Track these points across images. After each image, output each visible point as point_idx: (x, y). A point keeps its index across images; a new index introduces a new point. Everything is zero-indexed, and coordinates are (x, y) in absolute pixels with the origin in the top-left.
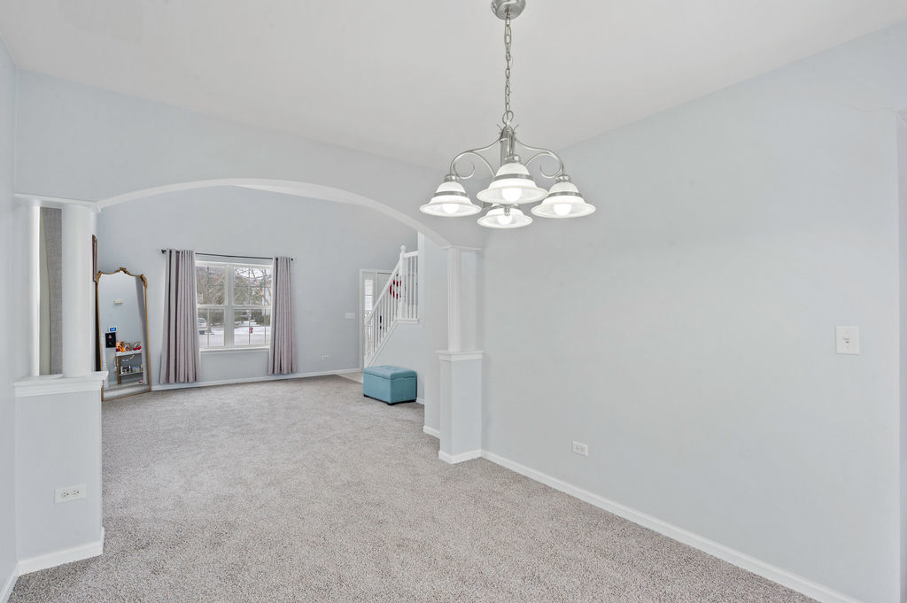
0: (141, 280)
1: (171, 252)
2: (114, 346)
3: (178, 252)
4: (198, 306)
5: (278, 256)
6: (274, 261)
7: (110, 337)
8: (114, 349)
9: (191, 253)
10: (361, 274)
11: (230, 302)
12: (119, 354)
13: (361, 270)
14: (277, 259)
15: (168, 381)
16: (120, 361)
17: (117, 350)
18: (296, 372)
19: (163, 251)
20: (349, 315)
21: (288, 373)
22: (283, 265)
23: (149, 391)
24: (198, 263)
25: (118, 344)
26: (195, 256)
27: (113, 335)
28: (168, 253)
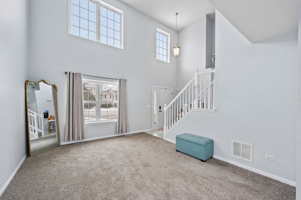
0: (54, 87)
1: (70, 73)
2: (48, 117)
3: (73, 74)
4: (84, 102)
5: (121, 78)
6: (119, 80)
7: (46, 114)
8: (48, 119)
9: (80, 74)
10: (153, 88)
11: (99, 100)
12: (50, 121)
13: (153, 86)
14: (120, 80)
15: (69, 140)
16: (50, 124)
17: (49, 119)
18: (128, 132)
19: (66, 73)
20: (148, 106)
21: (125, 133)
22: (122, 82)
23: (59, 145)
24: (84, 80)
25: (49, 117)
26: (82, 76)
27: (47, 113)
28: (68, 74)
